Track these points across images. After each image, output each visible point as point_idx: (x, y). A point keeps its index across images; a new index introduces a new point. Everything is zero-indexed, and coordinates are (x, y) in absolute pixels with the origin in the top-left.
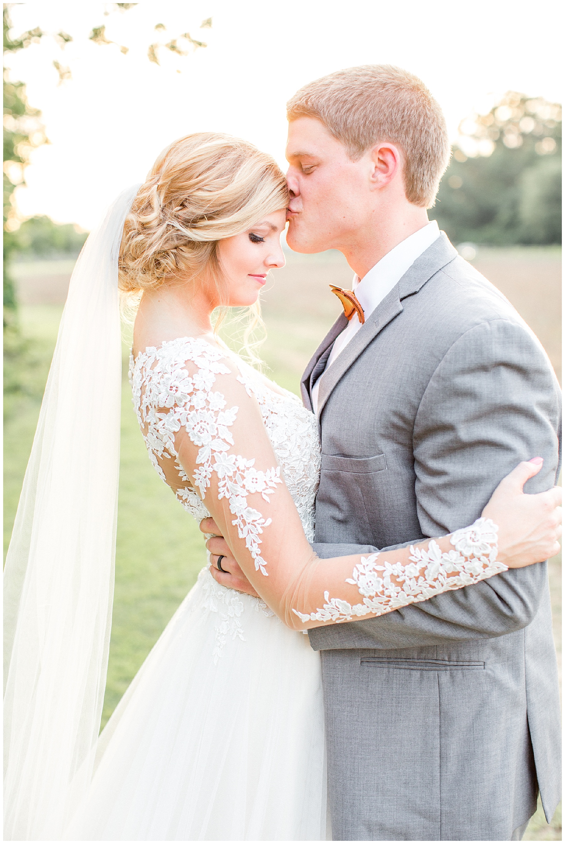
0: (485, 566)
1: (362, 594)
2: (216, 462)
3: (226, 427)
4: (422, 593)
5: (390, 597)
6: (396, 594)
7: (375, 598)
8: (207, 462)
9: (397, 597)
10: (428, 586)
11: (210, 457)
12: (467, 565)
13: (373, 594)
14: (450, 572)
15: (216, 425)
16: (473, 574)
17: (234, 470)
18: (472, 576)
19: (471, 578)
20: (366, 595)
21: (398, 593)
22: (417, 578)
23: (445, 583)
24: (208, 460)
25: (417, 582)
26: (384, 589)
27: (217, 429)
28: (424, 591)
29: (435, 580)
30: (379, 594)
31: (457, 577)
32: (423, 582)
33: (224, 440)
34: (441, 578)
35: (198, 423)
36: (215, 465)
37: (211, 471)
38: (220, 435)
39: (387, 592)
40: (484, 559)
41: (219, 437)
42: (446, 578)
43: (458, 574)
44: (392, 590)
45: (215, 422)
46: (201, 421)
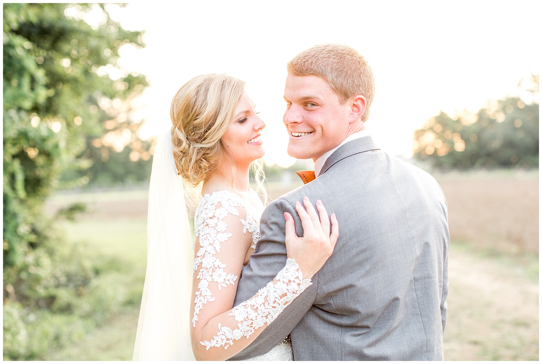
0: (299, 285)
1: (237, 320)
2: (205, 258)
3: (219, 242)
4: (269, 314)
5: (252, 319)
6: (255, 318)
7: (244, 322)
8: (201, 256)
9: (256, 319)
10: (271, 307)
11: (203, 254)
12: (289, 287)
13: (243, 319)
14: (281, 295)
16: (294, 291)
17: (212, 266)
18: (294, 293)
19: (294, 294)
20: (239, 321)
21: (256, 317)
22: (264, 304)
23: (280, 303)
25: (265, 307)
26: (248, 315)
27: (214, 240)
28: (270, 311)
29: (275, 302)
30: (246, 319)
31: (286, 296)
32: (268, 306)
33: (215, 248)
34: (277, 300)
37: (200, 262)
39: (250, 317)
40: (297, 281)
41: (213, 245)
42: (280, 299)
43: (286, 294)
44: (253, 315)
45: (215, 237)
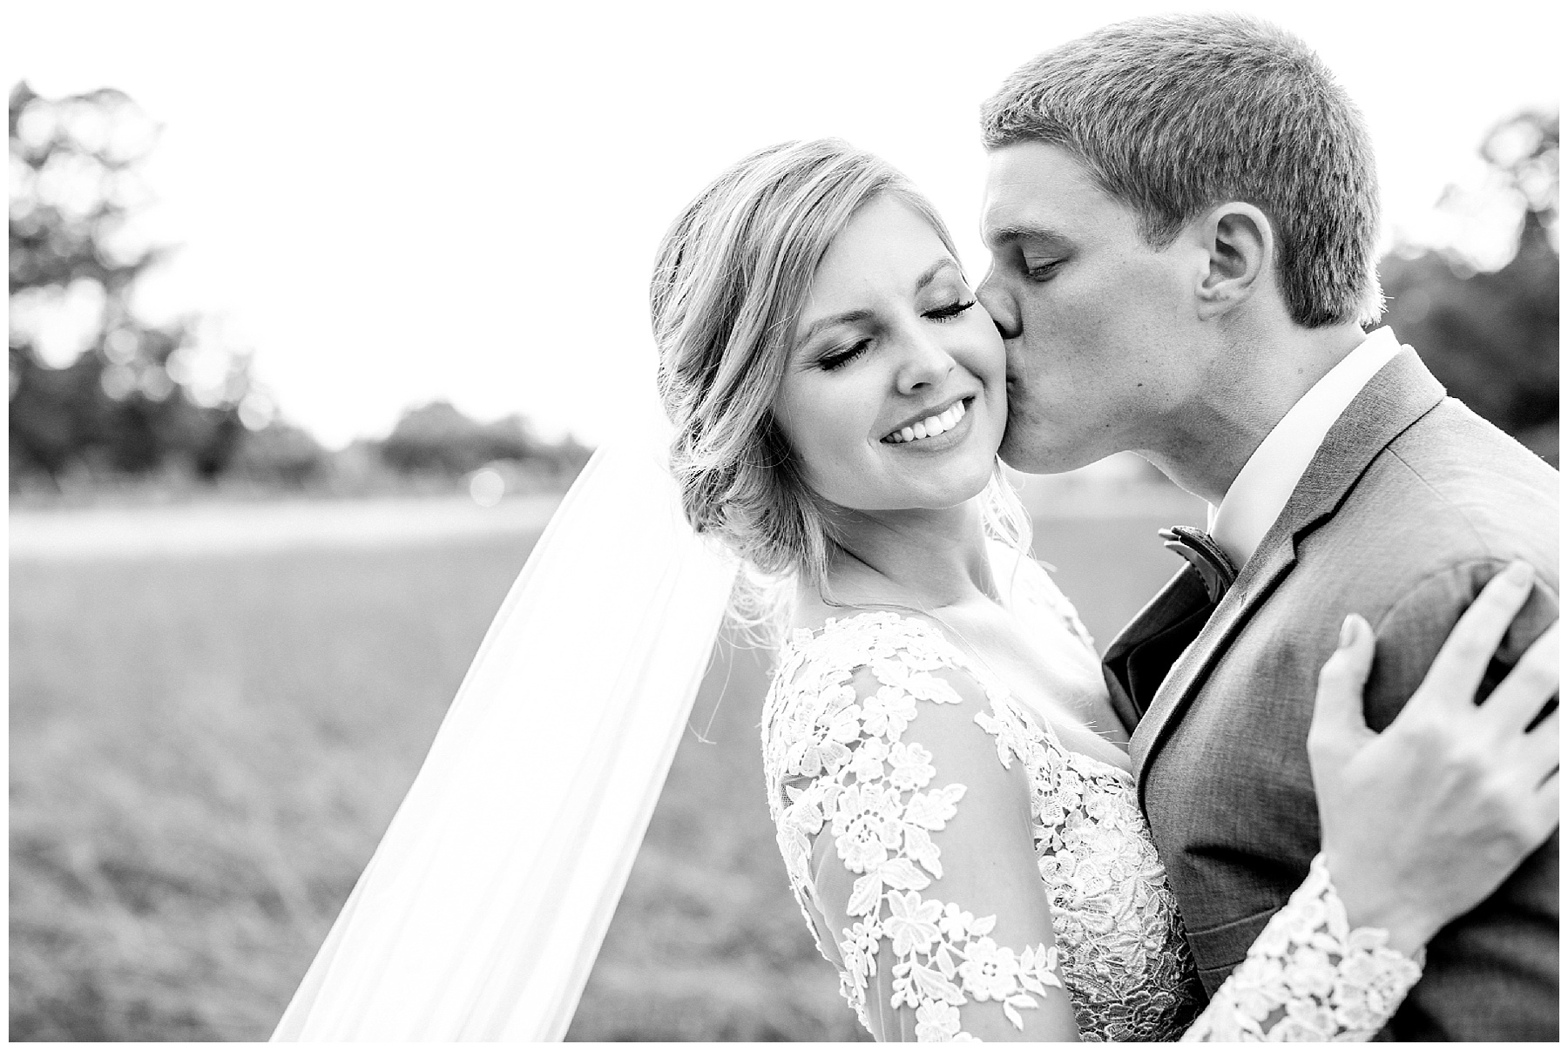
2: (892, 915)
3: (925, 832)
8: (872, 913)
11: (879, 902)
15: (901, 825)
17: (935, 940)
24: (874, 908)
27: (903, 834)
33: (917, 863)
35: (860, 816)
36: (889, 921)
37: (879, 937)
38: (907, 849)
41: (904, 855)
45: (901, 818)
46: (867, 812)
